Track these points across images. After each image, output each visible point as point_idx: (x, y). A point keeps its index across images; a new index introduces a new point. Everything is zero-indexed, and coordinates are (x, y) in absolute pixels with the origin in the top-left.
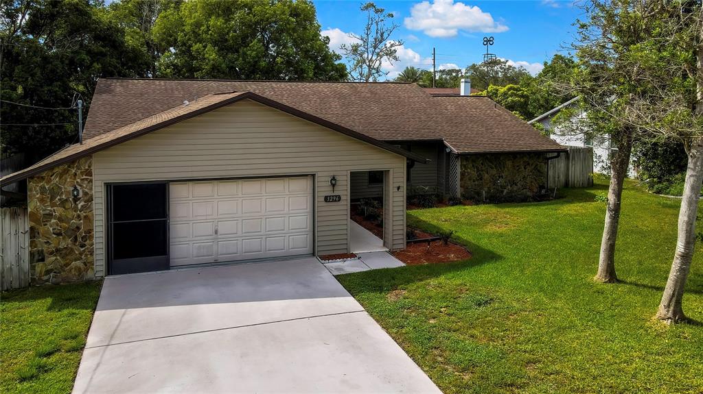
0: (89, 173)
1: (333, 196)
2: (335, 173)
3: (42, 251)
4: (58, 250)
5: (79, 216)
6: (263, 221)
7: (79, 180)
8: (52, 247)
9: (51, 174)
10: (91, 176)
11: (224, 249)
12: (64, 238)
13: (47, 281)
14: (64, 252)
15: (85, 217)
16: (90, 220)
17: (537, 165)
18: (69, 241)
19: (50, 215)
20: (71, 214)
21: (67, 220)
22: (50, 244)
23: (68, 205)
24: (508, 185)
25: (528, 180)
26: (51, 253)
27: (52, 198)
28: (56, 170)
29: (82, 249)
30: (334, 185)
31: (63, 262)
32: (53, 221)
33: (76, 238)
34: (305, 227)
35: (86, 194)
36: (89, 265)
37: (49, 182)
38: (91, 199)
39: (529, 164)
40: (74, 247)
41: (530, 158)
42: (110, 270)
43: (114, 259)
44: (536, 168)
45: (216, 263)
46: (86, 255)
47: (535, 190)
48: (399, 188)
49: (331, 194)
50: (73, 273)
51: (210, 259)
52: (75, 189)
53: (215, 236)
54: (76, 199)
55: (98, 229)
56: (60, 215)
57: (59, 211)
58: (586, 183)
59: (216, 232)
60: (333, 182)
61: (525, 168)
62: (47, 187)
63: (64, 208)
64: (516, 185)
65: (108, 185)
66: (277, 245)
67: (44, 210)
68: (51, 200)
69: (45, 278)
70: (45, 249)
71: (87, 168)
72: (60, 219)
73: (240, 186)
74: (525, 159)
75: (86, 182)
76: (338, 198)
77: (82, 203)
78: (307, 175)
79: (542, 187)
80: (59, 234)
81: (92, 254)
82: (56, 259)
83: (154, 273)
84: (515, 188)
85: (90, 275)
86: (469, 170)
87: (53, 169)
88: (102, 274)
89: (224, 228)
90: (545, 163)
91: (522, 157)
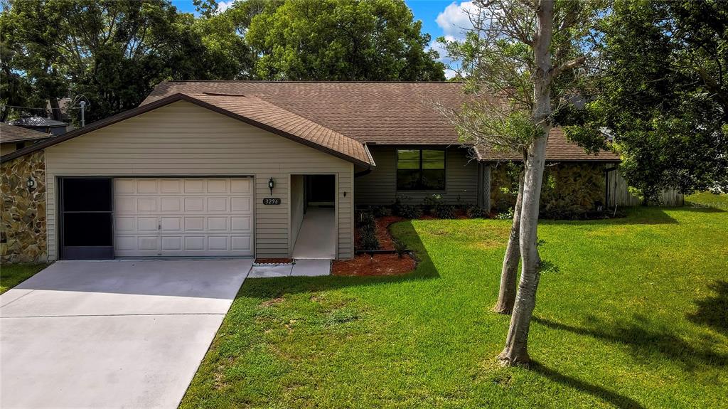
0: (42, 167)
1: (272, 199)
2: (273, 176)
3: (5, 233)
4: (17, 234)
5: (34, 205)
6: (205, 220)
7: (34, 172)
8: (12, 231)
9: (11, 166)
10: (44, 169)
11: (168, 244)
12: (21, 224)
13: (9, 260)
14: (22, 235)
15: (39, 205)
16: (42, 208)
17: (592, 177)
18: (26, 226)
19: (10, 202)
20: (27, 202)
21: (24, 208)
22: (11, 227)
23: (25, 194)
24: (552, 200)
25: (580, 195)
26: (12, 236)
27: (12, 188)
28: (15, 163)
29: (37, 234)
30: (271, 188)
31: (21, 245)
32: (13, 207)
33: (32, 224)
34: (247, 228)
35: (39, 185)
36: (42, 249)
37: (9, 173)
38: (44, 190)
39: (580, 176)
40: (30, 232)
41: (582, 168)
42: (61, 256)
43: (65, 245)
44: (590, 181)
45: (160, 257)
46: (40, 240)
47: (590, 207)
48: (345, 194)
49: (269, 196)
50: (30, 255)
51: (155, 253)
52: (30, 180)
53: (158, 231)
54: (31, 189)
55: (50, 217)
56: (19, 202)
57: (17, 199)
58: (673, 202)
59: (160, 227)
60: (272, 184)
61: (575, 180)
62: (8, 177)
63: (22, 196)
64: (563, 199)
65: (59, 178)
66: (219, 244)
67: (6, 198)
68: (11, 189)
69: (7, 257)
70: (6, 232)
71: (40, 161)
72: (18, 206)
73: (183, 185)
74: (575, 169)
75: (40, 174)
76: (279, 201)
77: (37, 193)
78: (245, 176)
79: (598, 203)
80: (18, 220)
81: (45, 239)
82: (16, 242)
83: (98, 261)
84: (562, 203)
85: (43, 258)
86: (502, 180)
87: (13, 161)
88: (54, 258)
89: (168, 224)
90: (603, 175)
91: (572, 168)
